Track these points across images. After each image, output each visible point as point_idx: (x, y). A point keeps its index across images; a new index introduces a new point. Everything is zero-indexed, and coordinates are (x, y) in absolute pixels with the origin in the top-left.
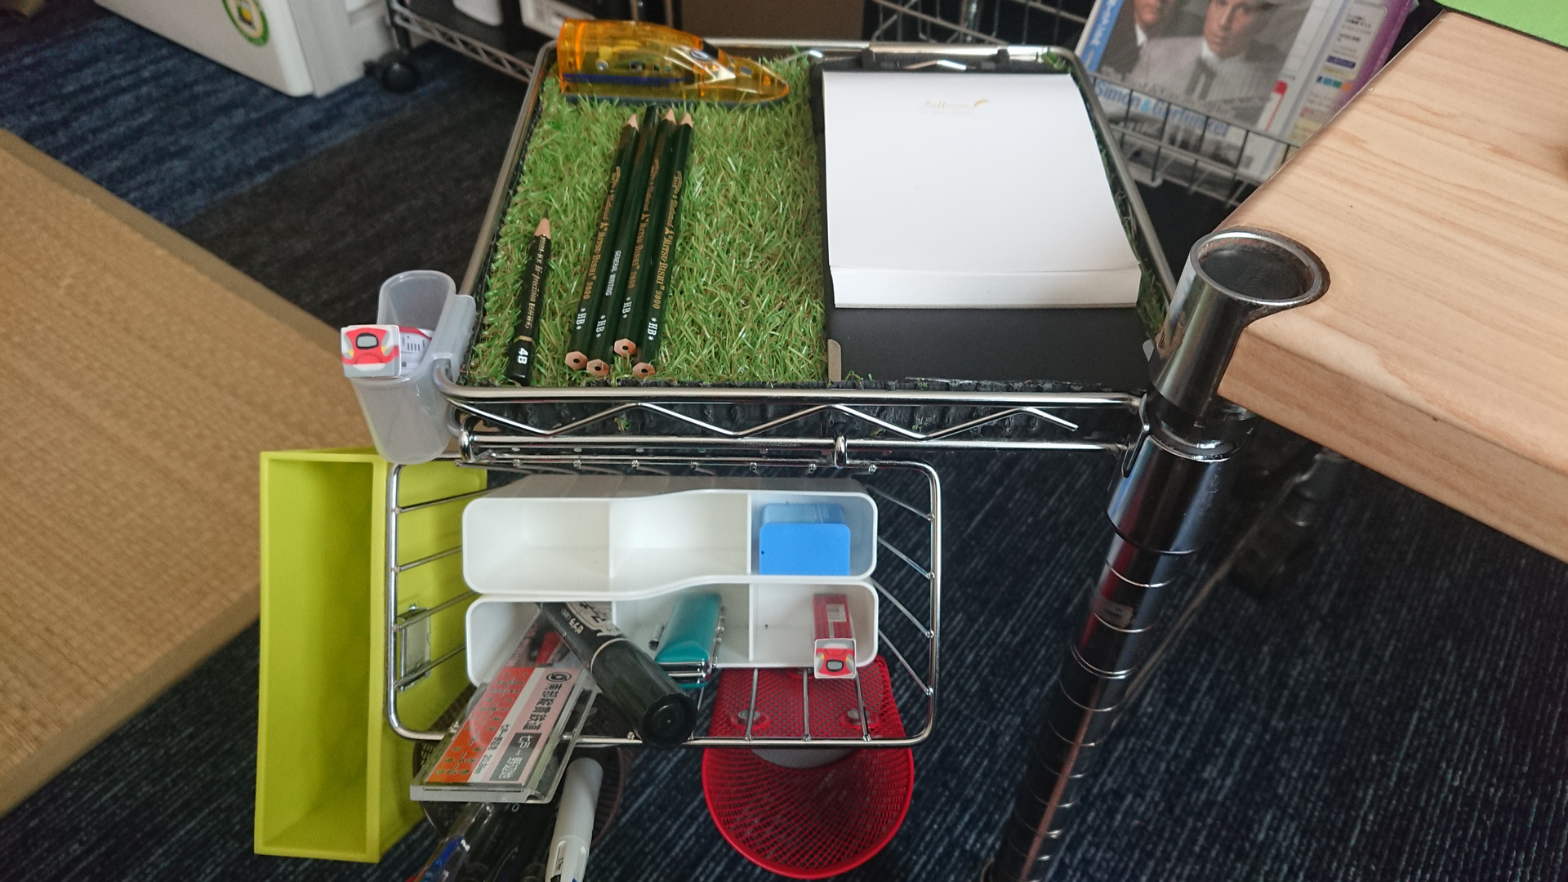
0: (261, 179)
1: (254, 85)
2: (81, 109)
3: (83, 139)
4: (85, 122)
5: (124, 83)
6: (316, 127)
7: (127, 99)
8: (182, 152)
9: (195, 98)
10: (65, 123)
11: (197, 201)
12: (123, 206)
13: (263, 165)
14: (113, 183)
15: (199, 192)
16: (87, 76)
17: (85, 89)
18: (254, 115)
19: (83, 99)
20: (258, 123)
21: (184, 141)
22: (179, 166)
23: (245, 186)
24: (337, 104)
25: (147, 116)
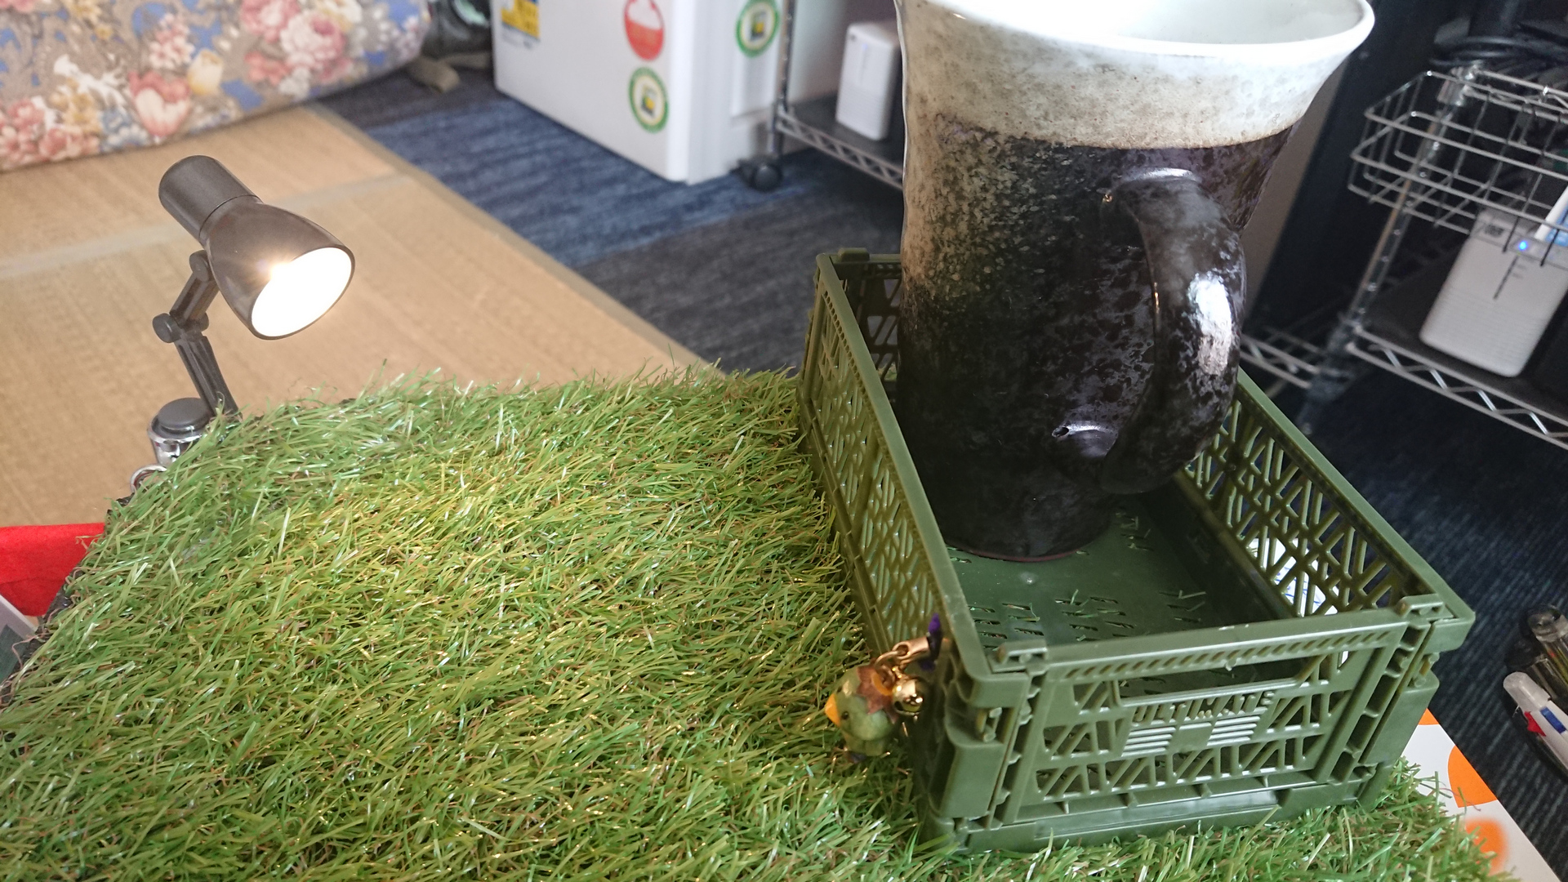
0: (645, 241)
1: (633, 167)
2: (485, 166)
3: (488, 189)
4: (488, 176)
6: (689, 208)
7: (524, 164)
8: (574, 210)
9: (582, 171)
10: (474, 174)
11: (588, 251)
12: (525, 244)
13: (645, 231)
14: (517, 225)
15: (590, 244)
16: (491, 142)
17: (489, 152)
18: (634, 191)
19: (488, 158)
20: (639, 198)
21: (575, 202)
22: (572, 221)
23: (630, 245)
24: (705, 194)
25: (542, 178)
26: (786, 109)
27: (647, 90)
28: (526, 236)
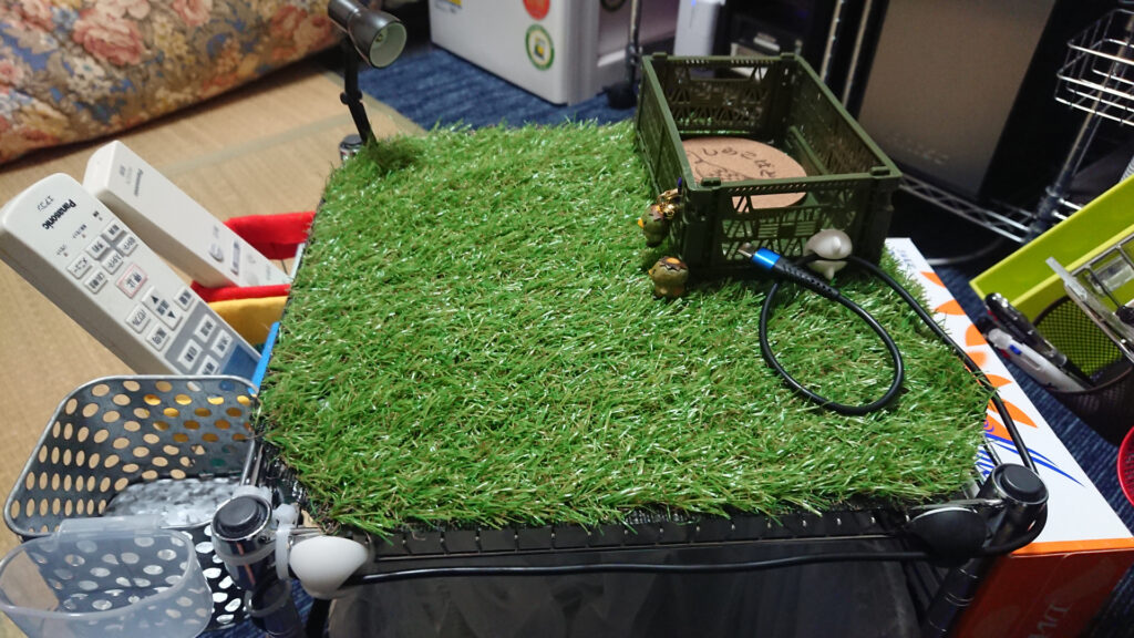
1: (529, 94)
2: (427, 99)
4: (430, 107)
5: (452, 86)
7: (454, 96)
9: (493, 100)
10: (420, 106)
16: (430, 81)
17: (429, 89)
18: (531, 112)
19: (429, 94)
27: (538, 40)
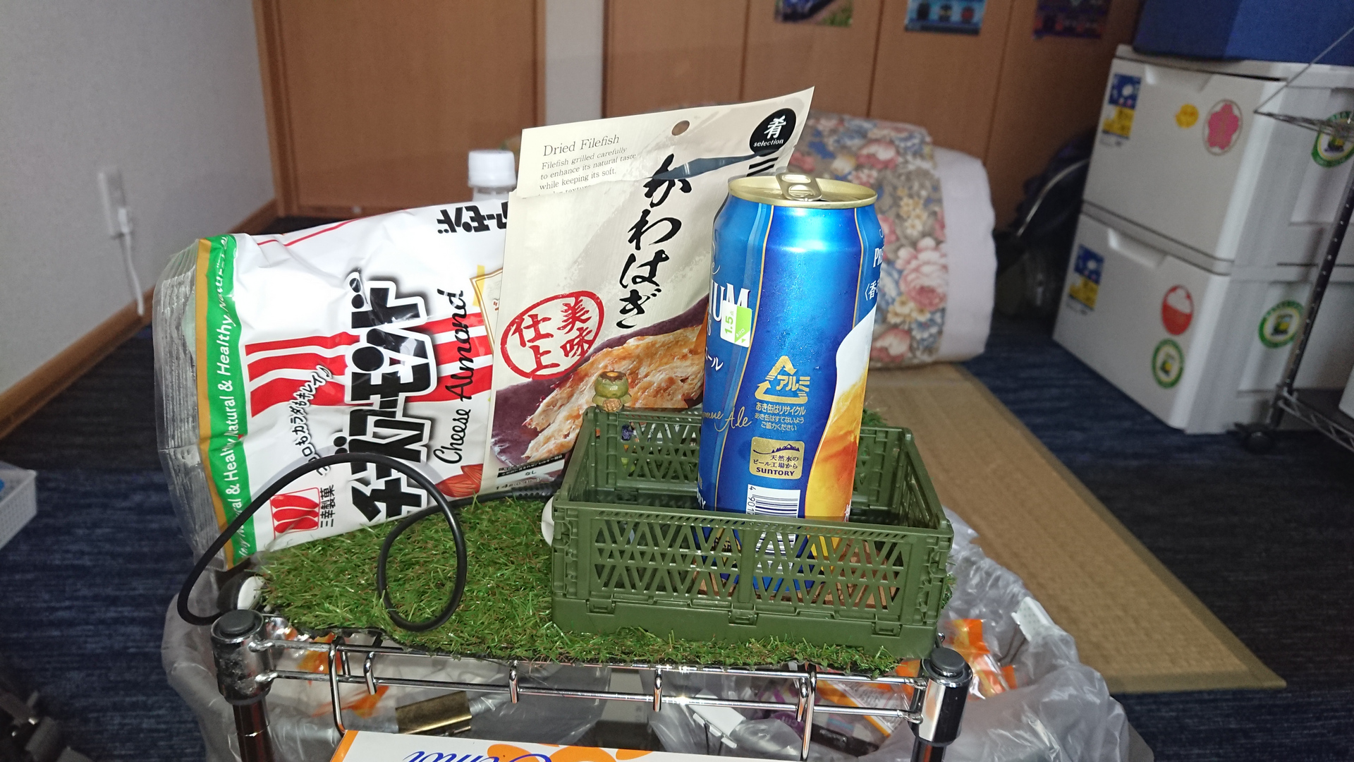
0: (1134, 463)
1: (1141, 411)
3: (1023, 402)
5: (1058, 382)
6: (1180, 449)
7: (1055, 392)
8: (1083, 429)
11: (1085, 458)
12: (1038, 442)
13: (1136, 456)
14: (1036, 430)
15: (1088, 454)
20: (1140, 433)
21: (1086, 424)
22: (1079, 436)
23: (1120, 463)
24: (1198, 443)
25: (1065, 404)
26: (1290, 392)
27: (1169, 356)
28: (1040, 437)
